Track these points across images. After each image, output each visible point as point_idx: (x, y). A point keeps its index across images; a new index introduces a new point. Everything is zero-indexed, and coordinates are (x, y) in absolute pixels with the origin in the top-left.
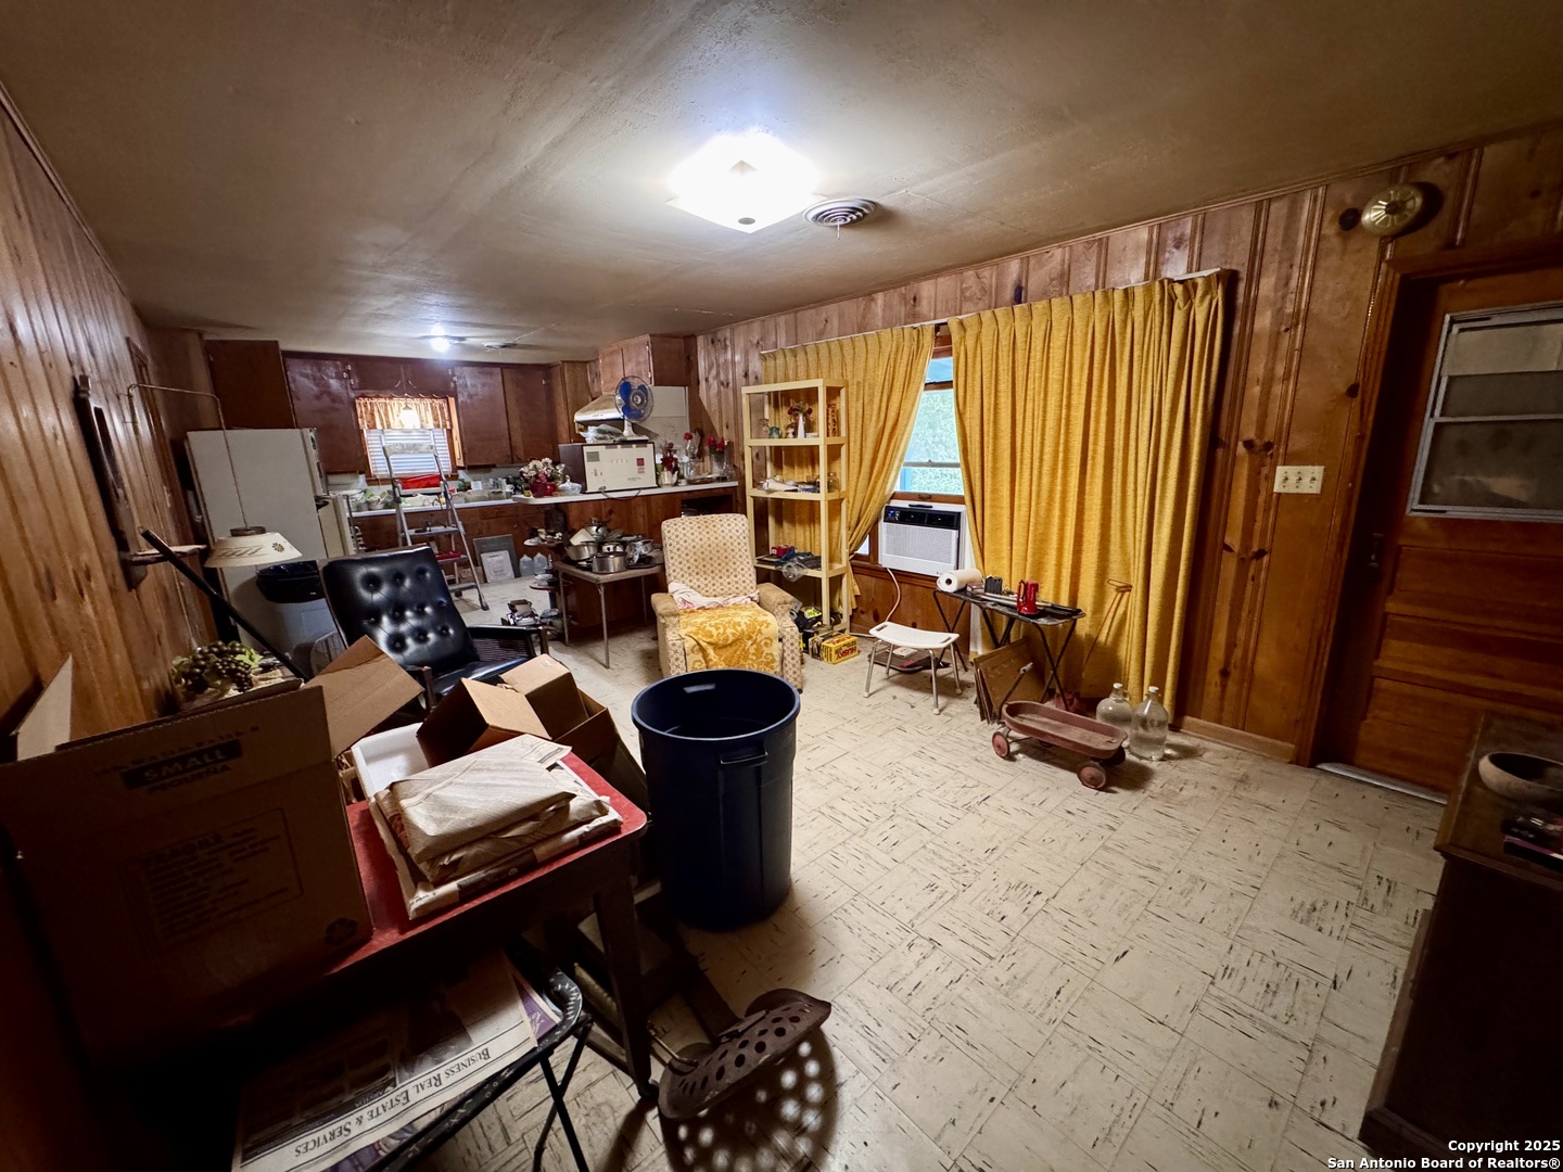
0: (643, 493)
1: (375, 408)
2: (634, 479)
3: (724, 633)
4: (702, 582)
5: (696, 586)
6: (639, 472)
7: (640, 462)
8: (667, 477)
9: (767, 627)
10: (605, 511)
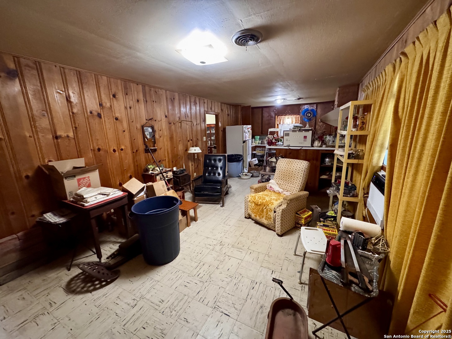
0: (304, 148)
1: (282, 119)
2: (301, 143)
3: (258, 200)
4: (282, 183)
5: (279, 183)
6: (304, 141)
7: (305, 137)
8: (317, 143)
9: (271, 205)
10: (288, 153)
